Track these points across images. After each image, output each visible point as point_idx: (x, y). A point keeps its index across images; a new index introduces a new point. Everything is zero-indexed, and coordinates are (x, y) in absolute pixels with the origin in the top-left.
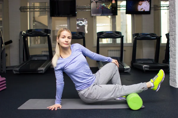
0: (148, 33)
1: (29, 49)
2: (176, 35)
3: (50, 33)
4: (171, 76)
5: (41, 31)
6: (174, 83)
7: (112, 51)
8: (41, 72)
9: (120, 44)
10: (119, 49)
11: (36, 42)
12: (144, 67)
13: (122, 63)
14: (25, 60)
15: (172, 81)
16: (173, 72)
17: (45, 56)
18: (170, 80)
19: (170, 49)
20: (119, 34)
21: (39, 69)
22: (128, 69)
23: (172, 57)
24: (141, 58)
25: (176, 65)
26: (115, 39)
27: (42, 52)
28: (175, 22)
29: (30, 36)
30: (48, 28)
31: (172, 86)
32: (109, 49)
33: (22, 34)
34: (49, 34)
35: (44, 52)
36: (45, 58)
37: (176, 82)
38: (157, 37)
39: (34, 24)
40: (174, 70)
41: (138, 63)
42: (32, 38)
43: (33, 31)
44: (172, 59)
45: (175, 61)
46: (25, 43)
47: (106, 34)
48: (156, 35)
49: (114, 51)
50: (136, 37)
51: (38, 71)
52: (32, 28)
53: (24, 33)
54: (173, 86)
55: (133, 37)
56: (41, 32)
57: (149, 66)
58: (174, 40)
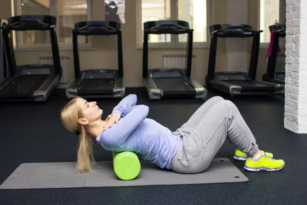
0: (238, 24)
1: (15, 53)
2: (299, 33)
3: (54, 24)
4: (288, 110)
5: (37, 20)
6: (292, 123)
7: (171, 56)
8: (41, 99)
9: (186, 44)
10: (185, 53)
11: (29, 40)
12: (233, 89)
13: (190, 81)
14: (8, 76)
15: (288, 120)
16: (293, 103)
17: (45, 66)
18: (285, 119)
19: (286, 59)
20: (184, 26)
21: (36, 93)
22: (201, 93)
23: (290, 75)
24: (224, 70)
25: (298, 91)
26: (177, 35)
27: (40, 58)
28: (299, 9)
29: (16, 29)
30: (51, 14)
31: (288, 129)
32: (166, 53)
33: (2, 26)
34: (53, 26)
35: (44, 58)
36: (47, 72)
37: (297, 123)
38: (253, 32)
39: (23, 4)
40: (294, 101)
41: (219, 80)
42: (21, 33)
43: (21, 19)
44: (290, 78)
45: (296, 84)
46: (8, 42)
47: (161, 26)
48: (251, 27)
49: (175, 56)
50: (216, 31)
51: (34, 97)
52: (20, 14)
53: (3, 23)
54: (292, 130)
55: (211, 31)
56: (37, 22)
57: (240, 87)
58: (295, 42)
